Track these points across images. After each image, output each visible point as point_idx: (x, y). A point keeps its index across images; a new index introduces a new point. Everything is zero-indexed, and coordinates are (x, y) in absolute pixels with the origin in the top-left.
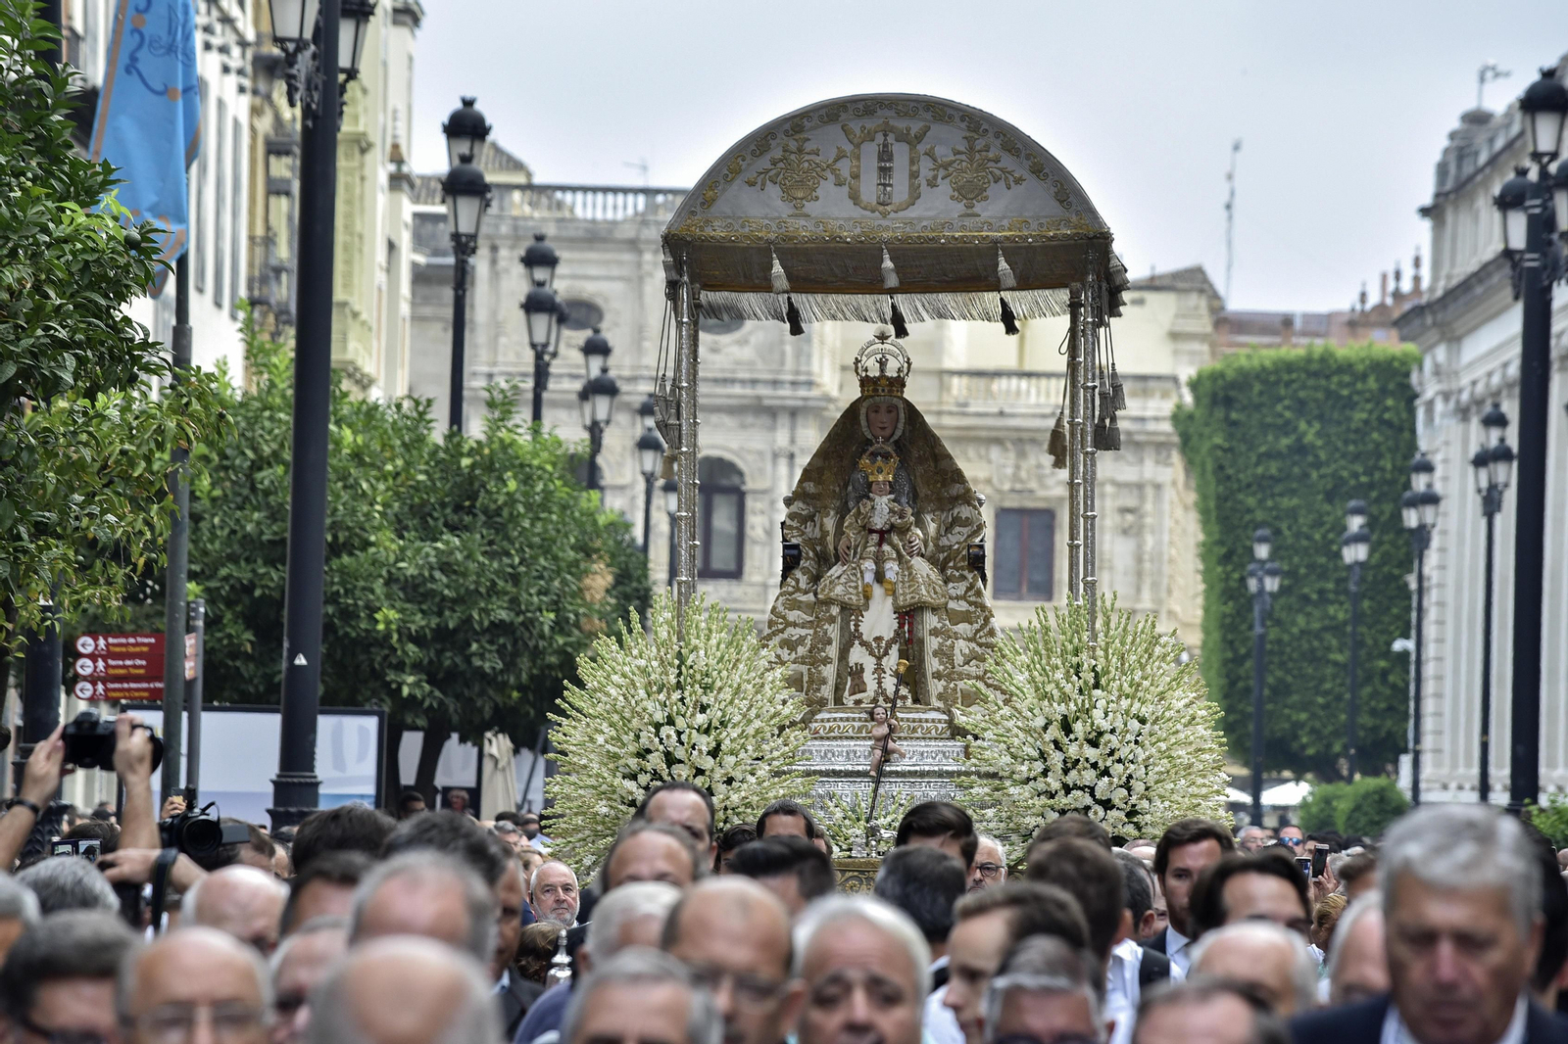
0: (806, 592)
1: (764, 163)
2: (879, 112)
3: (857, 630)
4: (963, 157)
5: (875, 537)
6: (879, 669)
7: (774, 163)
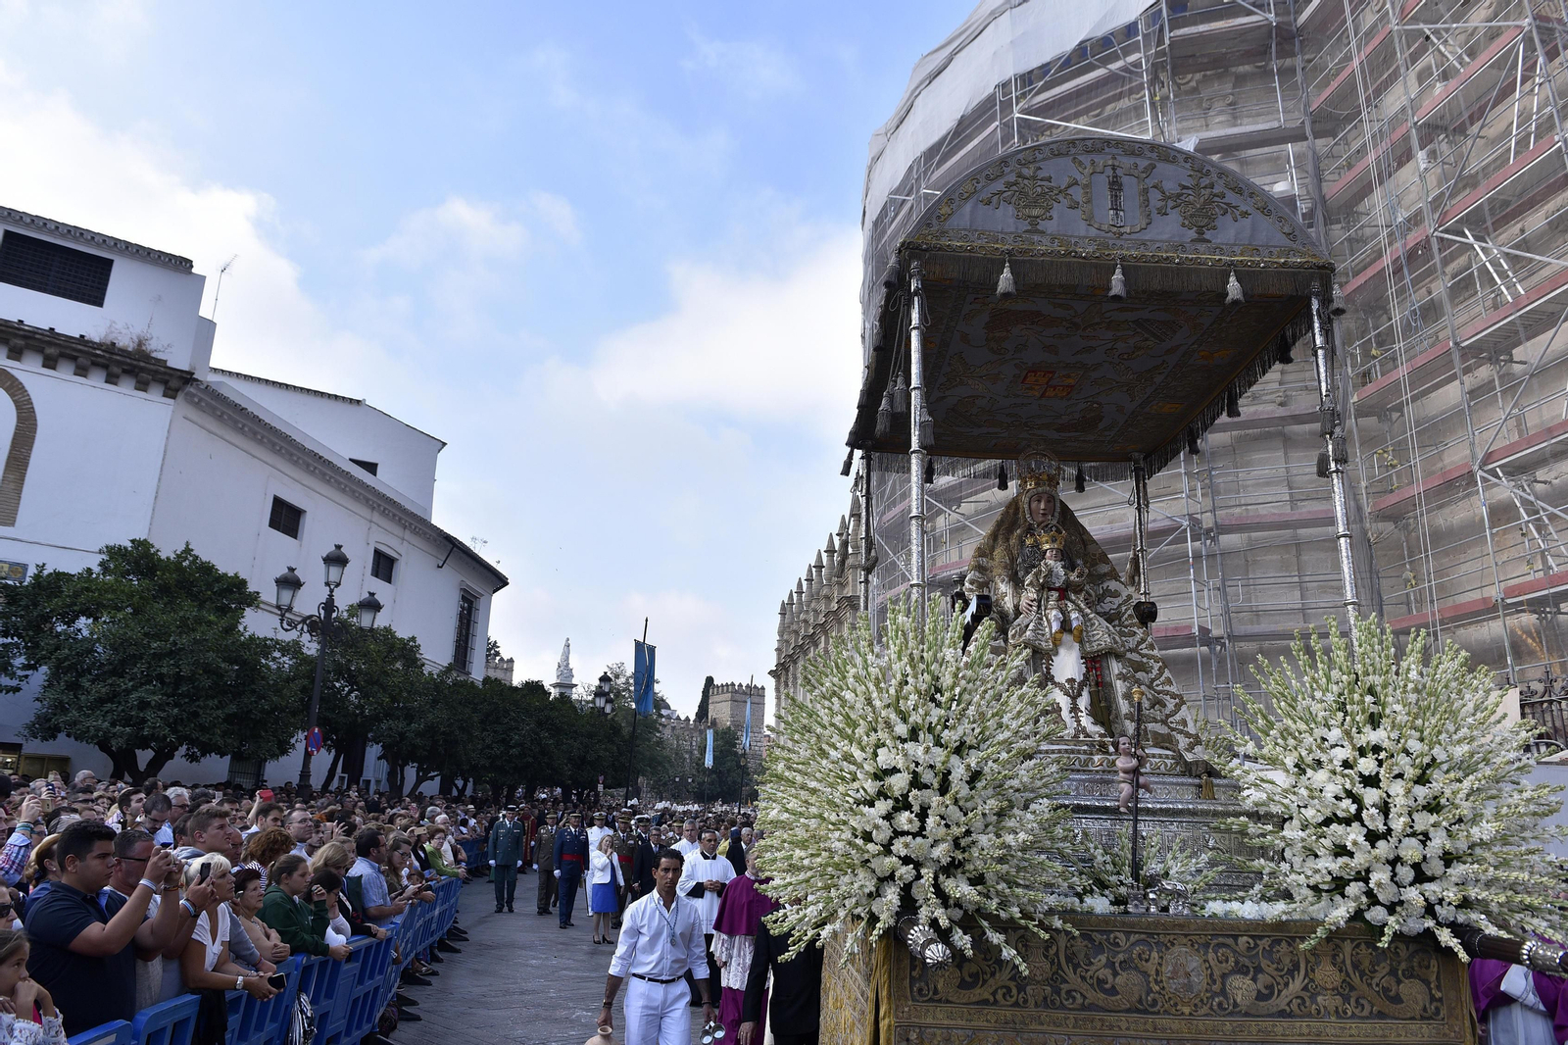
1: (999, 186)
2: (1107, 150)
3: (1049, 672)
4: (1190, 192)
6: (1075, 709)
7: (1009, 185)
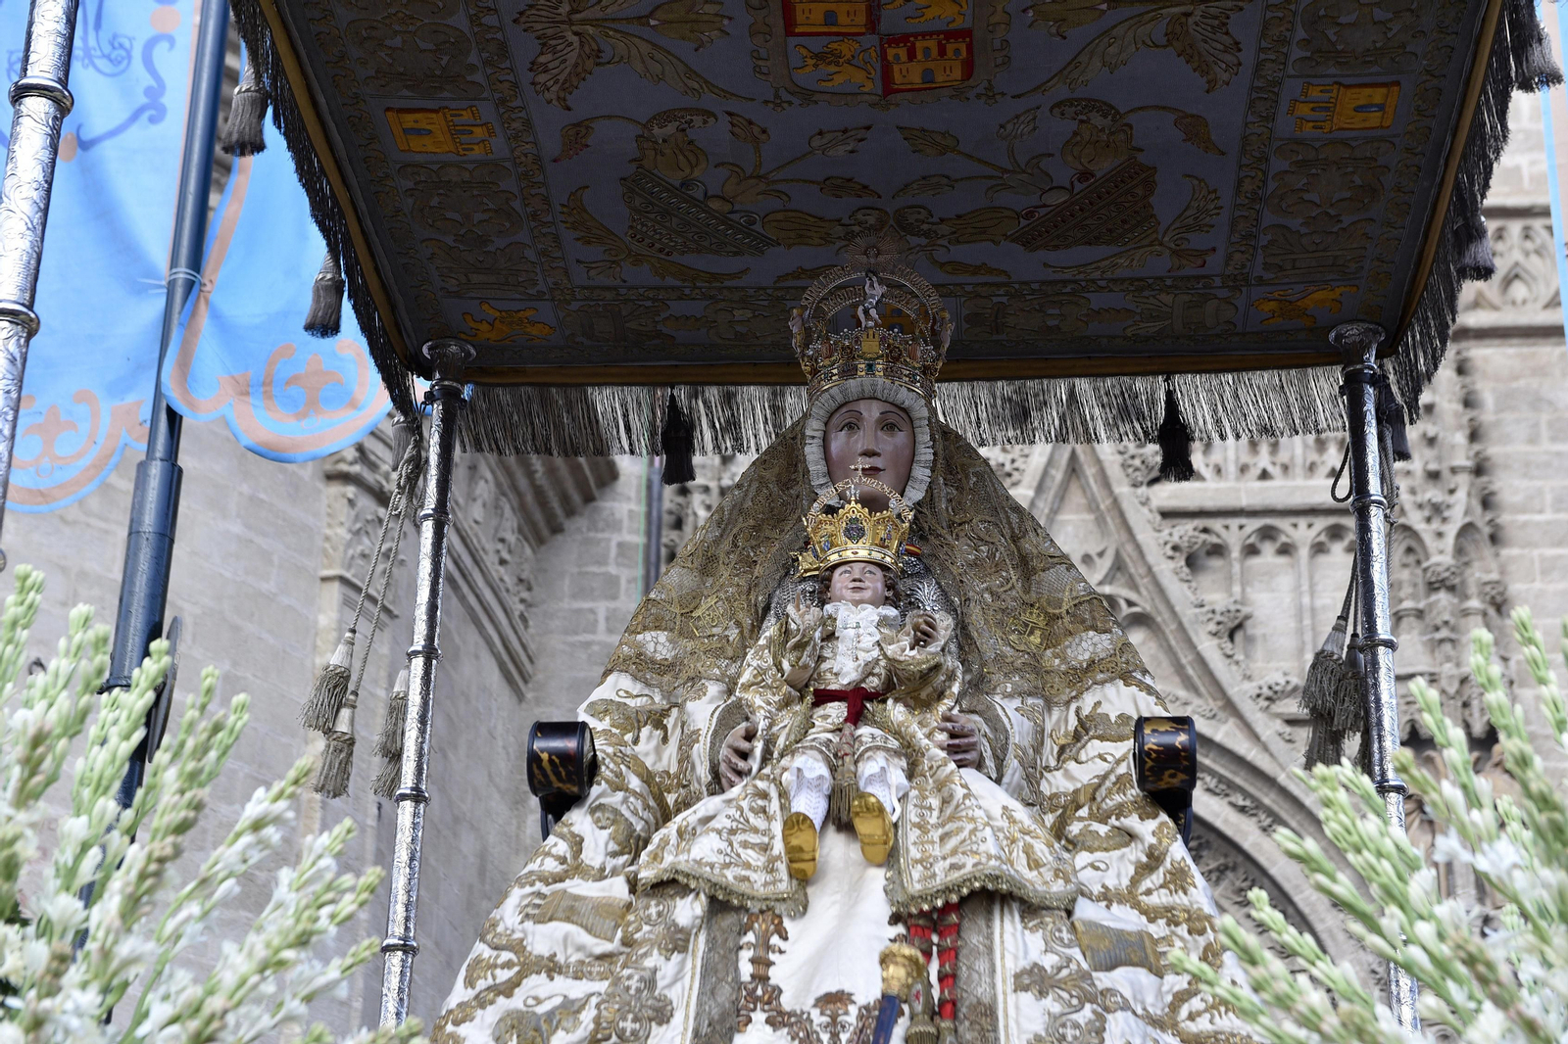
0: (601, 875)
3: (761, 978)
5: (836, 711)
